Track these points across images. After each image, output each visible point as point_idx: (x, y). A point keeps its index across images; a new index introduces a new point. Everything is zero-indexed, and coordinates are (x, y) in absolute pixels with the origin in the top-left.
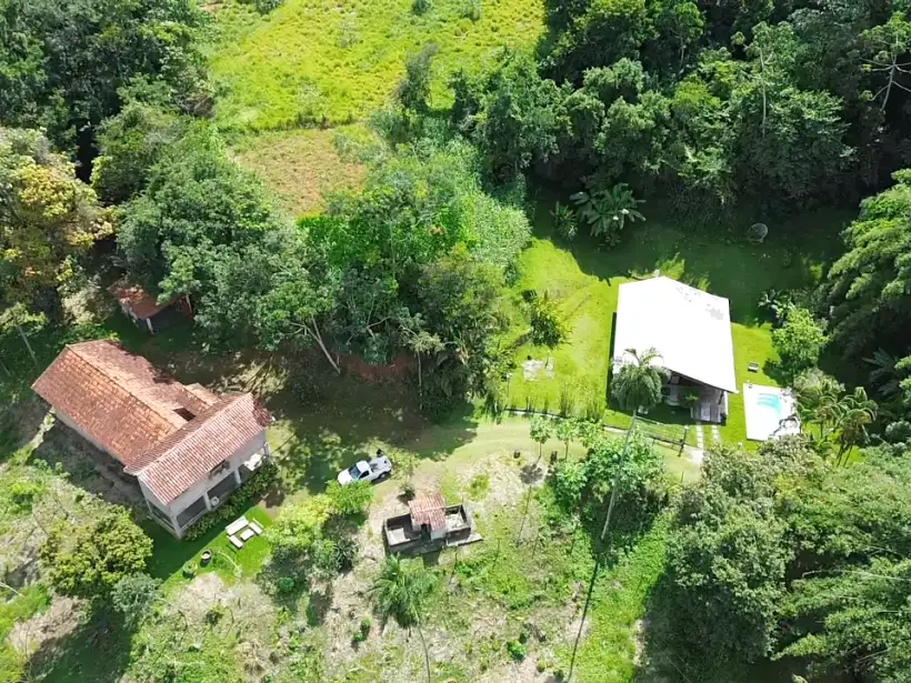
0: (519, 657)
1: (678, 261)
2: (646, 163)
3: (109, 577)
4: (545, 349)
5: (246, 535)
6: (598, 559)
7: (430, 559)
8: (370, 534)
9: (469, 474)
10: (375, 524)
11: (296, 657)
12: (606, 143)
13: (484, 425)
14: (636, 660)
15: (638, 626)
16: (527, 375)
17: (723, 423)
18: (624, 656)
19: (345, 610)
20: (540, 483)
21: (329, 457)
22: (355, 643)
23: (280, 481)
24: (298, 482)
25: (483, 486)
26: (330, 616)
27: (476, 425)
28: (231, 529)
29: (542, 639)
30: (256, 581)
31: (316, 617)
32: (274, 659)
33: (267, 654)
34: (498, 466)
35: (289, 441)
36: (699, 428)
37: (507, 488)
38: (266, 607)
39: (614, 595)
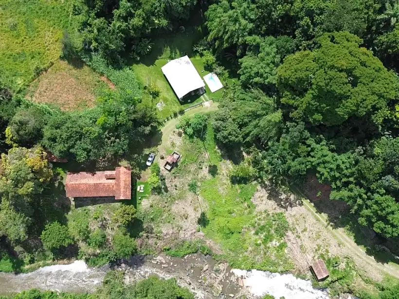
0: (202, 168)
1: (167, 47)
2: (147, 31)
3: (133, 216)
4: (158, 98)
5: (142, 188)
6: (203, 141)
7: (177, 166)
8: (163, 170)
9: (169, 143)
10: (162, 168)
11: (169, 199)
12: (135, 33)
13: (162, 129)
14: (220, 154)
15: (217, 147)
16: (160, 109)
17: (206, 92)
18: (218, 154)
19: (170, 186)
20: (183, 135)
21: (139, 160)
22: (176, 189)
23: (136, 173)
24: (139, 170)
25: (174, 144)
26: (169, 189)
27: (160, 130)
28: (138, 189)
29: (203, 162)
30: (152, 194)
31: (166, 191)
32: (166, 203)
33: (164, 203)
34: (173, 137)
35: (128, 163)
36: (202, 97)
37: (178, 141)
38: (158, 197)
39: (209, 145)
